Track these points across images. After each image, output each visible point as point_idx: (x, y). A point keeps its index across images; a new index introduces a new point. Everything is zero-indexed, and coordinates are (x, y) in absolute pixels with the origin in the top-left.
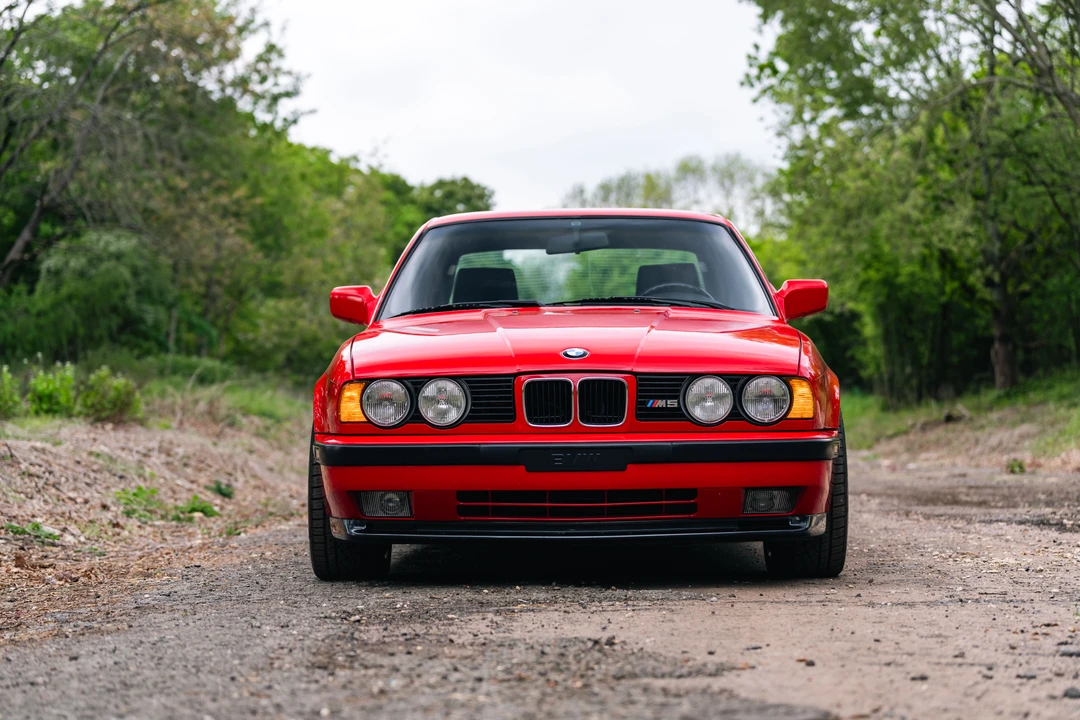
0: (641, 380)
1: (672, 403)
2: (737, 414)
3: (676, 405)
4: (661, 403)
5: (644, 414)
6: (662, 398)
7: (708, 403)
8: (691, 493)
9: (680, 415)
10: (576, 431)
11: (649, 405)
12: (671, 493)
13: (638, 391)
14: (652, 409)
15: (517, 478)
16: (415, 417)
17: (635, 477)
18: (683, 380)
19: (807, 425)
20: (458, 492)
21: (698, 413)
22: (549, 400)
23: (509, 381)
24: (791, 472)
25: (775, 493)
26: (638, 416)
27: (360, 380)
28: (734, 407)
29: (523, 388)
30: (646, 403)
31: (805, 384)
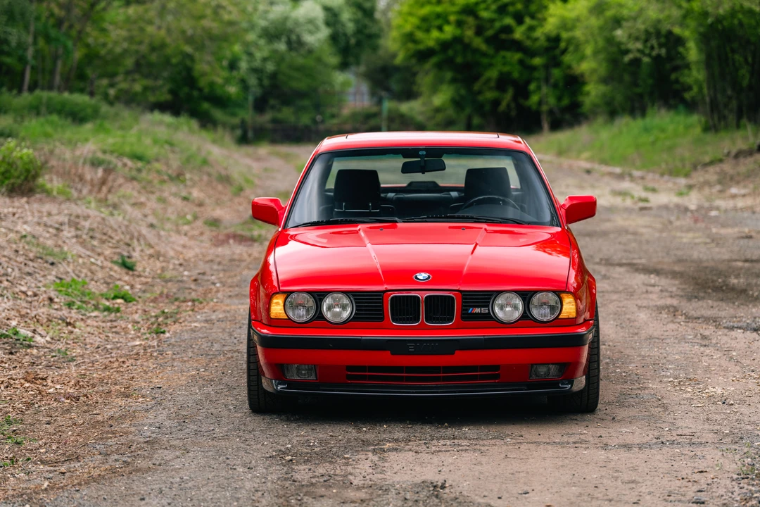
0: (464, 295)
1: (485, 310)
2: (526, 315)
3: (487, 311)
4: (477, 310)
5: (466, 316)
6: (478, 307)
7: (507, 309)
8: (497, 367)
9: (490, 318)
10: (422, 328)
11: (469, 312)
12: (483, 368)
13: (463, 302)
14: (472, 314)
15: (385, 358)
16: (319, 316)
17: (461, 358)
18: (491, 295)
19: (571, 322)
20: (347, 367)
21: (499, 313)
22: (406, 308)
23: (380, 295)
24: (562, 354)
25: (551, 366)
26: (462, 318)
27: (284, 292)
28: (524, 312)
29: (390, 298)
30: (467, 310)
31: (571, 296)
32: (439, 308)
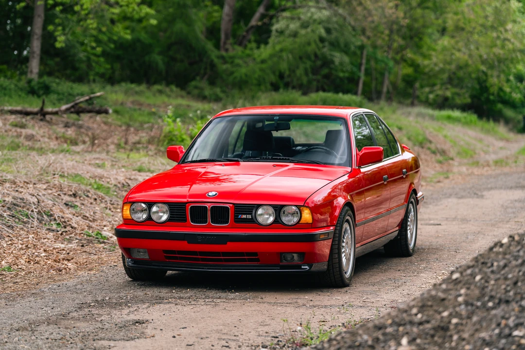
0: (236, 206)
1: (249, 217)
2: (277, 221)
3: (250, 217)
4: (244, 216)
5: (238, 220)
6: (245, 214)
7: (265, 216)
8: (255, 254)
9: (253, 221)
10: (209, 227)
11: (239, 217)
12: (248, 254)
13: (235, 211)
14: (240, 218)
15: (184, 246)
16: (149, 218)
17: (230, 247)
18: (255, 207)
19: (307, 226)
20: (163, 250)
21: (260, 220)
22: (199, 213)
23: (184, 205)
24: (303, 247)
25: (294, 254)
26: (235, 221)
27: (130, 202)
28: (276, 219)
29: (189, 208)
30: (238, 216)
31: (308, 209)
32: (220, 214)
